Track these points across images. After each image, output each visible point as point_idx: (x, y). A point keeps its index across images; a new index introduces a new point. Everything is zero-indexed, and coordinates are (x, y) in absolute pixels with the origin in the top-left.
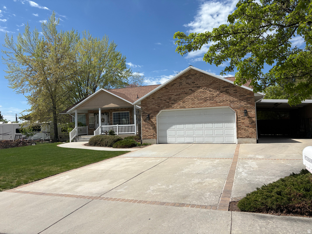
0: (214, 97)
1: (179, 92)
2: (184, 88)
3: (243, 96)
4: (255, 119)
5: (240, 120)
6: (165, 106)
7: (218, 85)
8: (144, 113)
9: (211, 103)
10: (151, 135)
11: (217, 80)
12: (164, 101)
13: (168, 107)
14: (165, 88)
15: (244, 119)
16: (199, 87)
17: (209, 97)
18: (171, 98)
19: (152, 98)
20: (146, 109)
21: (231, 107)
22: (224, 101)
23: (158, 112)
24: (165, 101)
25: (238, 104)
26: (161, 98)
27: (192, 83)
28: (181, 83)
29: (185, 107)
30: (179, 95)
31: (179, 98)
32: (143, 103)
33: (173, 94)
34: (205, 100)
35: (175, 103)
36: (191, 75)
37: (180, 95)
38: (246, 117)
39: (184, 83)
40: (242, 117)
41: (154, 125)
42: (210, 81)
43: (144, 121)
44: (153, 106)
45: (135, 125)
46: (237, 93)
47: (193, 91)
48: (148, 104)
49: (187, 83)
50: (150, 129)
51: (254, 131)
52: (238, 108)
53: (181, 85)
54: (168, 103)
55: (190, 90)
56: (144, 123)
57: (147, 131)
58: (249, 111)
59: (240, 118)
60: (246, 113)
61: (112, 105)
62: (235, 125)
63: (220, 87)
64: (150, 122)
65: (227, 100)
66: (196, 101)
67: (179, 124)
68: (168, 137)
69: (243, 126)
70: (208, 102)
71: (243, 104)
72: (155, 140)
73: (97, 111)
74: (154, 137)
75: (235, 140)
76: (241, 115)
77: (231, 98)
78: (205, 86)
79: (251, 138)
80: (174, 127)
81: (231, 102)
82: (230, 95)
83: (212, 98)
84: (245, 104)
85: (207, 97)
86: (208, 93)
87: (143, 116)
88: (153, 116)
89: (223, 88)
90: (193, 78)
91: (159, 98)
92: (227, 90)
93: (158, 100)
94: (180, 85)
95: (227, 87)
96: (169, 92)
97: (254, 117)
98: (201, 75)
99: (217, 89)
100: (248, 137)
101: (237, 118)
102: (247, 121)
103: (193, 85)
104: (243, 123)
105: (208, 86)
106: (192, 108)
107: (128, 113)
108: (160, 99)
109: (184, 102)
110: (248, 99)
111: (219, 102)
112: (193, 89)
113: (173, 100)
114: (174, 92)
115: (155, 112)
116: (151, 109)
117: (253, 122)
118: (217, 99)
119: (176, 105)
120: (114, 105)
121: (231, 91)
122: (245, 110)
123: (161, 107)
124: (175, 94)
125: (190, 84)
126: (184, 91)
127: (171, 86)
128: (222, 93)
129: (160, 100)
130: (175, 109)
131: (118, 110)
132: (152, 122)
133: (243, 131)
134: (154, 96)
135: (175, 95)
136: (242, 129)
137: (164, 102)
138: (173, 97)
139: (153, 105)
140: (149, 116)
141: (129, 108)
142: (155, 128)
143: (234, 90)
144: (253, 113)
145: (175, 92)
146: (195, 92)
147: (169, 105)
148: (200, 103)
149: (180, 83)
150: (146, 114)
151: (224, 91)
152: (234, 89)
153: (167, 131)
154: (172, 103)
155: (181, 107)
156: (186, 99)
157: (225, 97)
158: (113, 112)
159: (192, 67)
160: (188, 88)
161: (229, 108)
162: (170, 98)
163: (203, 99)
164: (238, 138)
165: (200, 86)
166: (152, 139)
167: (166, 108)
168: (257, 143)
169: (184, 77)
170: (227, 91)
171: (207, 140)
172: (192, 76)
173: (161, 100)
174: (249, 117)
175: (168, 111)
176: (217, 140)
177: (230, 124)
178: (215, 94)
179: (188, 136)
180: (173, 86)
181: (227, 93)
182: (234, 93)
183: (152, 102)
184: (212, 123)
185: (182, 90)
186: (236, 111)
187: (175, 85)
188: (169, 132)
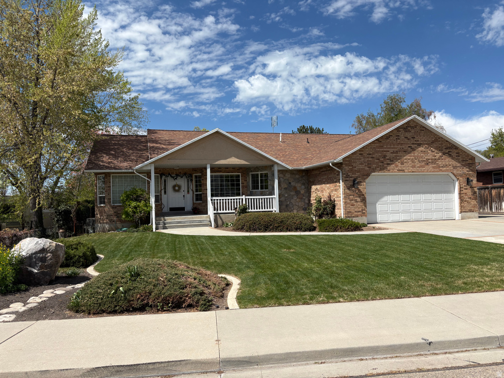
0: (436, 159)
1: (396, 148)
2: (402, 144)
3: (465, 161)
4: (476, 190)
5: (463, 191)
6: (378, 167)
7: (440, 144)
8: (347, 176)
9: (434, 168)
10: (359, 212)
11: (439, 138)
13: (382, 169)
15: (466, 189)
16: (419, 145)
17: (432, 159)
18: (386, 156)
19: (360, 154)
20: (351, 170)
21: (454, 174)
22: (446, 165)
23: (368, 175)
24: (378, 159)
25: (460, 171)
26: (372, 154)
27: (412, 138)
28: (399, 136)
29: (403, 171)
31: (396, 156)
32: (346, 161)
33: (388, 151)
34: (427, 163)
35: (392, 164)
36: (410, 127)
37: (397, 153)
38: (468, 187)
39: (402, 137)
40: (465, 186)
41: (363, 195)
42: (432, 138)
43: (348, 189)
44: (361, 167)
45: (276, 196)
46: (459, 156)
47: (414, 150)
48: (354, 162)
49: (405, 138)
50: (356, 202)
51: (475, 203)
52: (461, 176)
53: (399, 139)
54: (383, 162)
55: (409, 147)
56: (348, 191)
57: (353, 205)
58: (471, 180)
59: (462, 188)
60: (468, 181)
61: (234, 161)
62: (454, 197)
63: (442, 147)
64: (357, 191)
65: (450, 165)
66: (417, 163)
67: (393, 195)
68: (378, 214)
69: (466, 198)
70: (431, 166)
71: (465, 170)
72: (364, 218)
73: (166, 169)
74: (363, 213)
75: (457, 215)
76: (464, 184)
77: (454, 163)
78: (426, 144)
79: (473, 212)
80: (389, 198)
81: (455, 167)
82: (453, 158)
83: (434, 161)
84: (467, 171)
85: (429, 159)
86: (432, 153)
87: (347, 181)
88: (361, 182)
89: (445, 149)
90: (413, 131)
91: (370, 154)
93: (368, 158)
94: (397, 139)
95: (450, 148)
96: (383, 146)
97: (475, 187)
98: (422, 129)
99: (439, 149)
100: (471, 211)
101: (460, 188)
102: (469, 192)
103: (413, 141)
104: (466, 193)
105: (430, 144)
106: (413, 172)
107: (238, 176)
108: (371, 156)
109: (402, 163)
110: (470, 165)
111: (442, 167)
112: (413, 146)
113: (388, 159)
114: (389, 148)
115: (364, 175)
116: (359, 171)
117: (474, 193)
118: (440, 163)
119: (392, 166)
121: (454, 153)
122: (468, 179)
123: (373, 169)
124: (391, 150)
125: (409, 139)
126: (403, 148)
127: (386, 139)
128: (444, 155)
129: (372, 158)
130: (392, 172)
131: (219, 170)
132: (359, 190)
133: (466, 204)
134: (362, 151)
135: (392, 153)
136: (465, 201)
137: (377, 161)
138: (389, 155)
139: (362, 164)
140: (354, 181)
141: (241, 168)
142: (364, 200)
143: (457, 153)
144: (474, 182)
145: (391, 148)
146: (415, 150)
147: (383, 166)
148: (421, 166)
149: (397, 136)
150: (351, 177)
151: (447, 153)
153: (377, 204)
154: (388, 164)
155: (399, 170)
156: (406, 159)
157: (448, 161)
160: (407, 144)
161: (448, 175)
162: (385, 157)
163: (424, 161)
164: (461, 212)
165: (421, 144)
166: (360, 218)
167: (380, 170)
168: (479, 218)
169: (402, 128)
170: (450, 153)
171: (424, 216)
172: (412, 129)
174: (471, 187)
176: (435, 216)
177: (449, 194)
178: (438, 156)
179: (404, 212)
180: (388, 139)
181: (450, 156)
182: (457, 156)
183: (360, 159)
184: (431, 193)
185: (400, 147)
186: (458, 179)
187: (391, 138)
188: (379, 207)
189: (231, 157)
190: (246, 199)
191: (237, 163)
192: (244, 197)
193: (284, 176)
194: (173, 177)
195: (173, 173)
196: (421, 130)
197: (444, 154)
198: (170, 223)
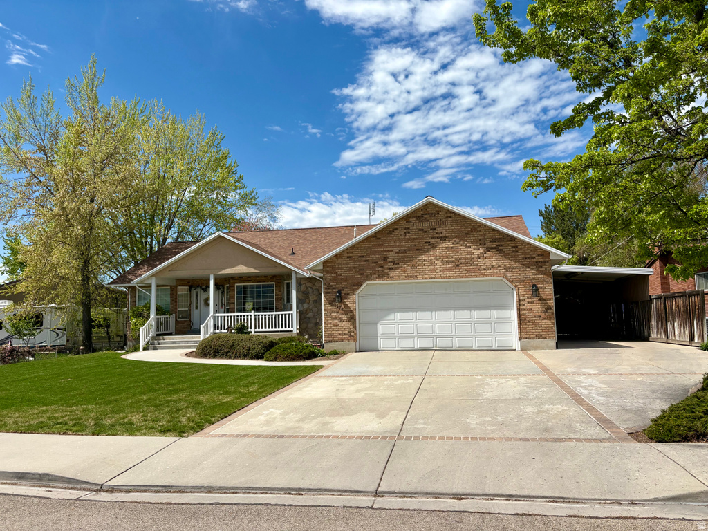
0: (473, 258)
1: (404, 246)
2: (414, 239)
3: (529, 258)
4: (552, 303)
5: (524, 305)
6: (374, 274)
7: (481, 235)
8: (329, 287)
9: (468, 271)
10: (345, 334)
11: (480, 226)
12: (373, 263)
13: (381, 276)
14: (376, 237)
15: (532, 302)
16: (444, 239)
17: (466, 259)
18: (388, 258)
19: (348, 257)
20: (335, 279)
21: (507, 279)
22: (493, 266)
23: (360, 285)
24: (375, 263)
25: (520, 274)
26: (366, 257)
27: (431, 229)
28: (409, 228)
29: (416, 277)
30: (405, 251)
31: (404, 257)
32: (328, 267)
33: (391, 251)
34: (457, 264)
35: (396, 268)
36: (429, 214)
37: (406, 253)
38: (535, 299)
39: (414, 229)
40: (528, 298)
41: (351, 312)
42: (467, 227)
43: (330, 304)
44: (349, 274)
45: (294, 312)
46: (517, 252)
47: (433, 246)
48: (339, 268)
49: (420, 230)
50: (341, 320)
51: (550, 325)
52: (520, 281)
53: (409, 233)
54: (382, 267)
55: (426, 243)
56: (330, 307)
57: (336, 325)
58: (541, 288)
59: (524, 300)
60: (535, 290)
62: (513, 314)
63: (485, 240)
64: (343, 307)
65: (499, 266)
66: (439, 266)
67: (403, 312)
68: (379, 338)
69: (531, 317)
70: (463, 268)
71: (530, 273)
72: (352, 343)
73: (195, 280)
74: (351, 336)
75: (515, 342)
76: (526, 295)
77: (508, 262)
78: (456, 237)
79: (545, 338)
80: (392, 317)
81: (508, 269)
82: (505, 255)
83: (469, 261)
84: (533, 274)
85: (461, 259)
86: (464, 250)
87: (328, 293)
88: (348, 294)
89: (491, 241)
90: (433, 219)
91: (363, 256)
92: (499, 245)
93: (360, 261)
94: (405, 233)
95: (499, 240)
96: (382, 245)
97: (550, 299)
98: (449, 215)
99: (480, 242)
100: (540, 337)
101: (519, 300)
102: (537, 307)
103: (432, 234)
104: (531, 309)
105: (462, 237)
106: (432, 278)
107: (271, 286)
108: (364, 259)
109: (414, 267)
110: (540, 265)
111: (484, 269)
112: (432, 241)
113: (391, 262)
114: (393, 247)
115: (354, 285)
116: (345, 280)
117: (549, 308)
118: (480, 263)
119: (397, 272)
120: (245, 270)
121: (507, 248)
122: (534, 286)
123: (367, 276)
124: (396, 250)
125: (426, 232)
126: (415, 245)
127: (388, 234)
128: (489, 251)
129: (365, 261)
130: (396, 279)
131: (249, 279)
132: (346, 306)
133: (530, 326)
134: (352, 253)
135: (397, 253)
136: (529, 321)
137: (373, 265)
138: (391, 256)
139: (350, 270)
140: (340, 292)
141: (274, 276)
142: (352, 319)
143: (512, 247)
144: (548, 291)
145: (395, 246)
146: (436, 247)
147: (383, 271)
148: (447, 270)
149: (406, 229)
150: (335, 288)
151: (493, 248)
152: (513, 244)
153: (378, 325)
154: (390, 269)
155: (408, 277)
156: (419, 261)
157: (495, 259)
158: (236, 285)
159: (432, 200)
160: (423, 238)
161: (502, 280)
162: (385, 259)
163: (452, 261)
164: (520, 339)
165: (446, 237)
166: (346, 343)
167: (377, 278)
168: (557, 348)
169: (414, 217)
170: (500, 248)
171: (459, 343)
172: (430, 217)
173: (367, 261)
174: (541, 299)
175: (380, 284)
176: (479, 343)
177: (504, 311)
178: (477, 253)
179: (422, 335)
180: (391, 234)
181: (500, 251)
182: (513, 252)
183: (347, 264)
184: (469, 308)
185: (410, 243)
186: (516, 286)
187: (396, 232)
188: (382, 328)
189: (237, 264)
190: (255, 315)
192: (252, 313)
193: (314, 285)
194: (203, 289)
195: (203, 284)
196: (447, 217)
197: (488, 249)
198: (165, 343)
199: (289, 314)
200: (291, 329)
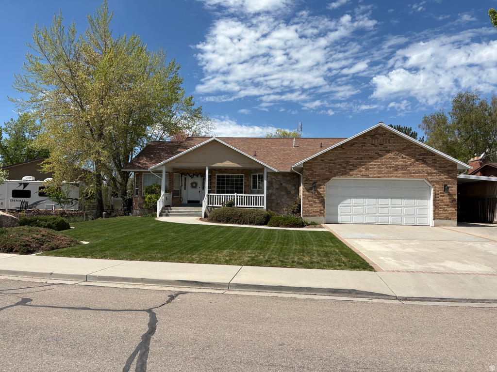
0: (407, 165)
1: (361, 155)
2: (368, 150)
3: (443, 167)
4: (456, 197)
5: (438, 197)
6: (339, 172)
7: (413, 151)
8: (307, 180)
9: (403, 174)
10: (317, 212)
11: (412, 145)
12: (339, 165)
13: (344, 174)
14: (341, 147)
15: (443, 196)
16: (388, 151)
17: (401, 166)
18: (350, 162)
19: (321, 160)
20: (311, 175)
21: (428, 180)
22: (419, 171)
23: (328, 179)
24: (340, 165)
25: (436, 177)
26: (334, 160)
27: (380, 145)
28: (365, 143)
29: (368, 176)
30: (361, 158)
31: (360, 162)
32: (307, 166)
33: (352, 158)
34: (396, 169)
35: (354, 169)
36: (379, 134)
38: (446, 194)
39: (369, 144)
40: (441, 193)
41: (322, 197)
42: (404, 145)
43: (307, 191)
44: (321, 171)
45: (265, 195)
46: (436, 163)
47: (381, 156)
48: (315, 168)
49: (372, 144)
50: (315, 202)
51: (453, 210)
52: (437, 182)
53: (365, 146)
54: (345, 168)
55: (376, 153)
56: (307, 193)
57: (311, 205)
58: (450, 187)
59: (438, 194)
60: (446, 189)
61: (228, 164)
62: (430, 203)
63: (415, 154)
64: (316, 193)
65: (424, 172)
66: (384, 170)
67: (357, 198)
68: (339, 215)
69: (442, 205)
70: (400, 172)
71: (443, 177)
72: (322, 217)
73: (185, 170)
74: (321, 213)
75: (430, 221)
76: (440, 192)
77: (429, 169)
78: (396, 151)
79: (450, 219)
80: (348, 201)
81: (429, 174)
82: (428, 164)
83: (404, 167)
84: (445, 178)
85: (399, 165)
86: (401, 160)
87: (306, 184)
88: (321, 185)
89: (419, 155)
90: (381, 138)
91: (332, 160)
92: (424, 158)
93: (329, 163)
94: (362, 146)
95: (424, 154)
96: (346, 153)
97: (455, 195)
98: (392, 136)
99: (412, 155)
100: (447, 218)
101: (435, 194)
102: (447, 199)
103: (380, 148)
104: (442, 200)
105: (401, 150)
106: (379, 177)
107: (242, 177)
108: (333, 162)
109: (367, 169)
110: (450, 172)
111: (414, 173)
112: (380, 153)
113: (352, 165)
114: (353, 155)
115: (324, 179)
116: (319, 175)
117: (454, 200)
118: (411, 169)
119: (355, 172)
120: (231, 164)
121: (430, 160)
122: (445, 185)
123: (334, 174)
124: (356, 157)
125: (376, 146)
126: (369, 155)
127: (350, 146)
129: (333, 163)
130: (355, 177)
132: (319, 193)
133: (441, 211)
134: (324, 157)
135: (356, 159)
136: (441, 208)
137: (339, 166)
138: (352, 161)
139: (322, 169)
140: (314, 184)
142: (323, 202)
143: (433, 160)
144: (454, 189)
145: (355, 154)
147: (345, 171)
148: (390, 172)
149: (362, 143)
150: (311, 181)
151: (420, 160)
152: (433, 157)
153: (339, 206)
154: (350, 169)
155: (363, 176)
156: (371, 165)
157: (421, 167)
158: (217, 174)
159: (383, 125)
160: (374, 150)
161: (423, 181)
162: (347, 162)
163: (393, 167)
164: (435, 219)
165: (390, 150)
166: (318, 217)
167: (341, 175)
168: (458, 226)
169: (368, 136)
170: (424, 160)
171: (392, 220)
172: (380, 136)
173: (335, 163)
174: (449, 194)
175: (341, 179)
176: (405, 221)
177: (423, 200)
178: (409, 162)
179: (368, 215)
180: (352, 146)
181: (424, 162)
182: (433, 163)
183: (321, 165)
184: (401, 198)
185: (365, 153)
186: (433, 185)
187: (356, 145)
188: (341, 208)
189: (226, 160)
190: (237, 196)
191: (231, 166)
192: (235, 194)
193: (277, 177)
194: (191, 176)
195: (191, 173)
196: (391, 137)
197: (417, 160)
199: (261, 197)
200: (262, 206)
